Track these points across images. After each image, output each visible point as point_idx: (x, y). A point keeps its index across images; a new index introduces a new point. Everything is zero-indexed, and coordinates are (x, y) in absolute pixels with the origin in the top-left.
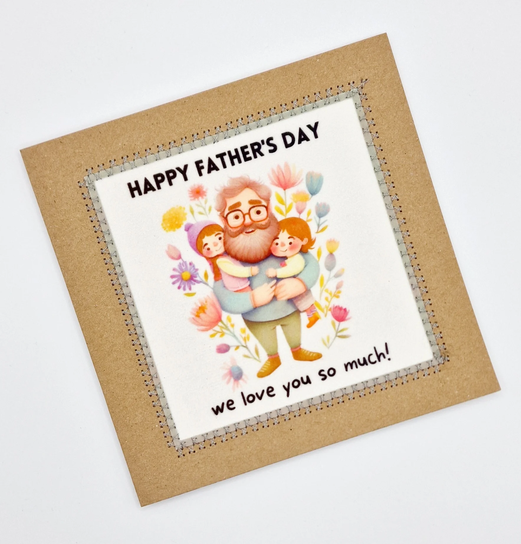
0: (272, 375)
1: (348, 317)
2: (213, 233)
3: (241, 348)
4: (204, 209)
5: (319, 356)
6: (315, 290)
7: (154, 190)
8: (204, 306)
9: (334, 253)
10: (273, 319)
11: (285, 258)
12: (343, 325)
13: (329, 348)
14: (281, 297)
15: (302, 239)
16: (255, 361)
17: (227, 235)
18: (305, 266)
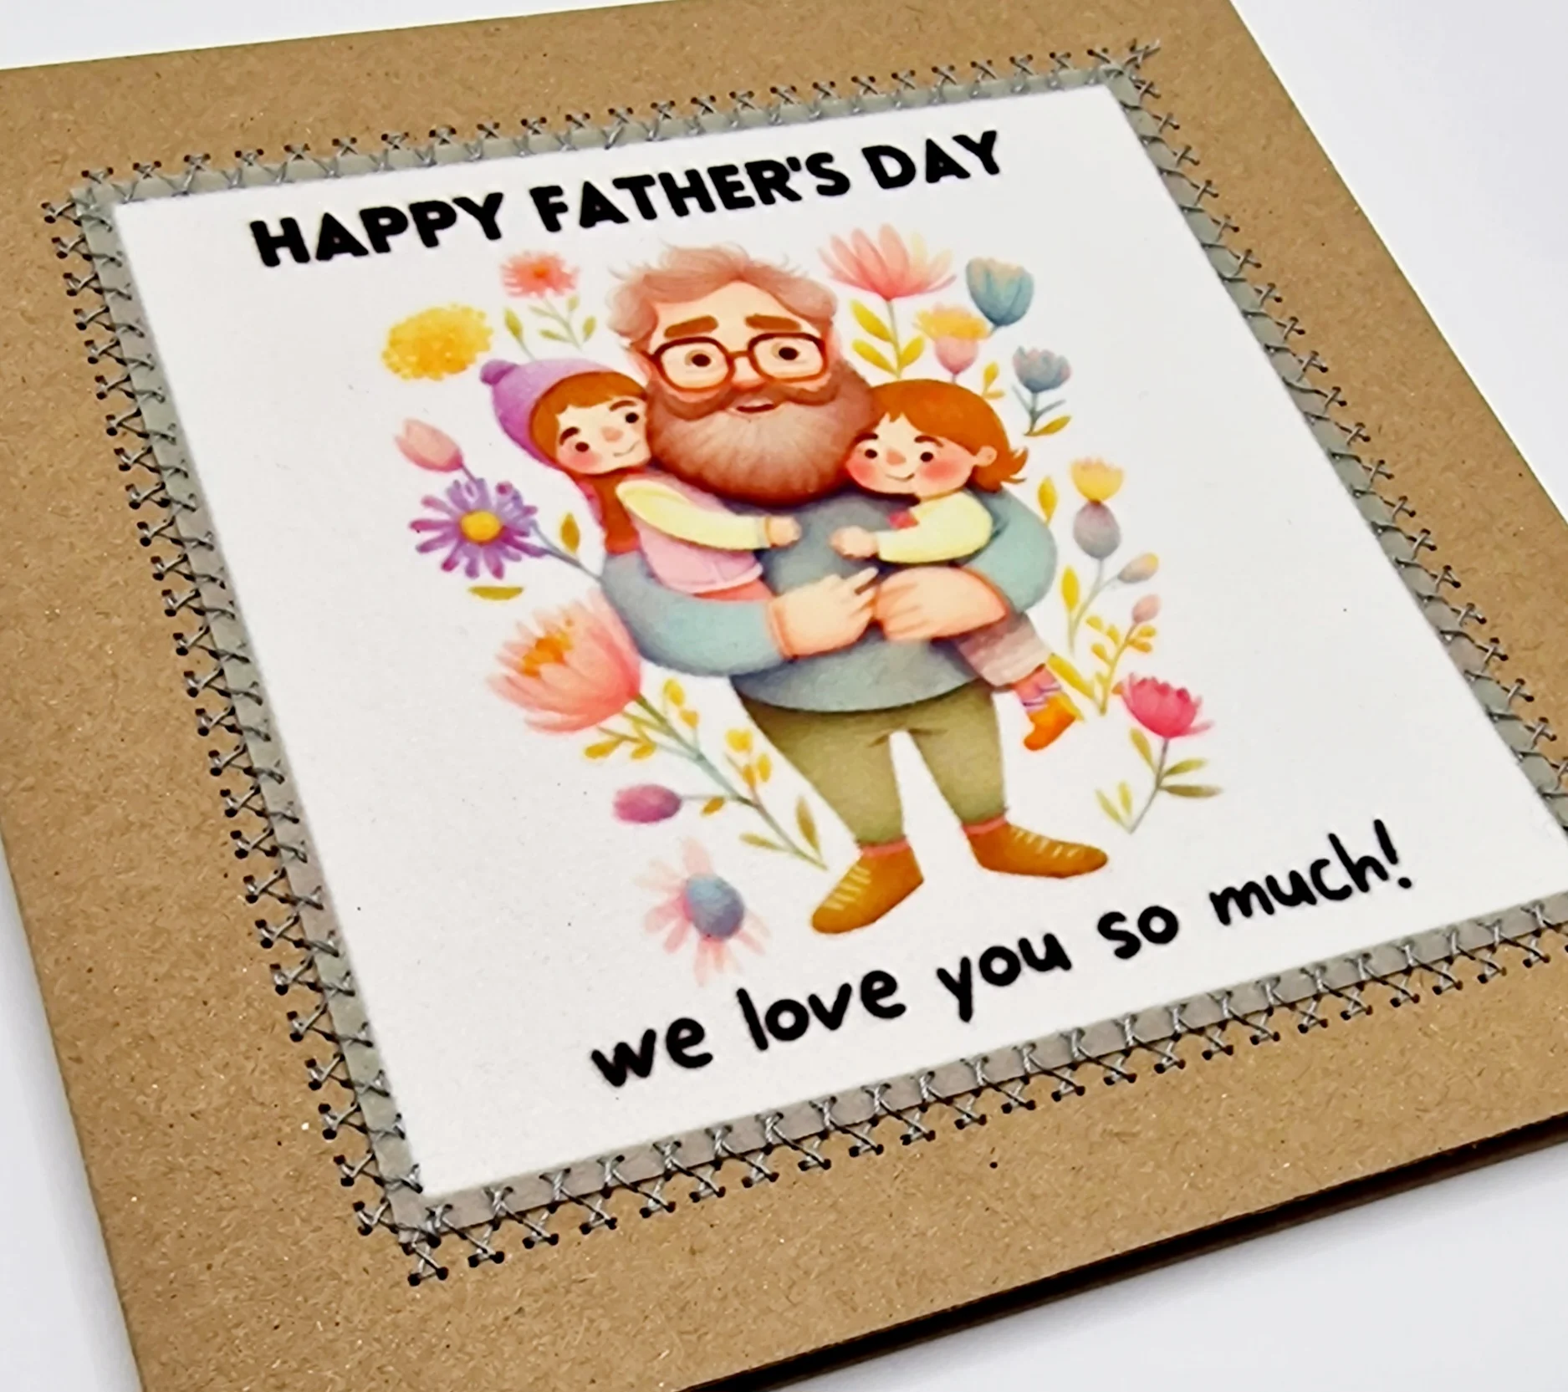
1: (1197, 721)
2: (603, 399)
3: (732, 806)
6: (1046, 617)
8: (558, 636)
9: (1107, 503)
12: (1180, 749)
13: (1132, 829)
14: (902, 631)
16: (805, 864)
18: (995, 535)
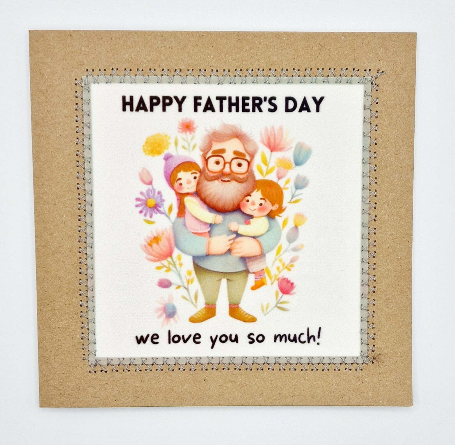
0: (204, 323)
1: (292, 292)
2: (190, 170)
3: (182, 288)
4: (189, 145)
5: (253, 320)
6: (270, 257)
7: (146, 110)
8: (159, 237)
9: (299, 227)
10: (222, 271)
11: (251, 217)
12: (286, 297)
13: (265, 315)
14: (236, 253)
15: (273, 205)
16: (192, 305)
17: (202, 177)
18: (268, 231)
